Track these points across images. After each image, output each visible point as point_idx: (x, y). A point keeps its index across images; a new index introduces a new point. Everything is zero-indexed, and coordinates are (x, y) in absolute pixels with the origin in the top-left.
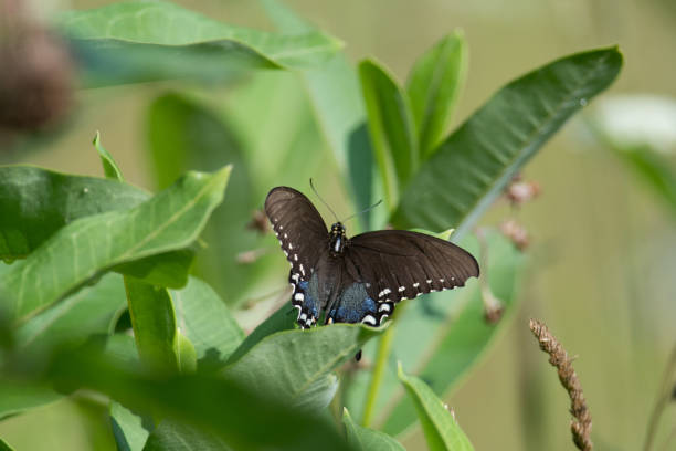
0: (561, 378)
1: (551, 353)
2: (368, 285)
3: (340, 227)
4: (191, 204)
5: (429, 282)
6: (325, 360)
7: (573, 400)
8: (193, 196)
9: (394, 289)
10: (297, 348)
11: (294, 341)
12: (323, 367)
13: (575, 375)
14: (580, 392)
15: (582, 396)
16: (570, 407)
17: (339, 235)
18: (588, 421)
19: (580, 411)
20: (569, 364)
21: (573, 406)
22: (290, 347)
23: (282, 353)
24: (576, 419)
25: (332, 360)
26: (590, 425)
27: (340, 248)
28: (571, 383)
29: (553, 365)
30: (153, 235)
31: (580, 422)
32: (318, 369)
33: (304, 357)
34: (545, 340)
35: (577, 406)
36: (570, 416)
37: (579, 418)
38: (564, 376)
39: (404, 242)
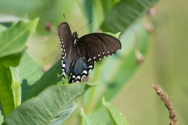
0: (166, 105)
1: (161, 96)
2: (84, 58)
3: (76, 34)
4: (22, 33)
5: (104, 53)
6: (72, 96)
7: (171, 113)
8: (23, 29)
9: (92, 58)
10: (61, 92)
11: (60, 89)
12: (71, 99)
13: (171, 103)
14: (173, 109)
15: (174, 111)
16: (169, 115)
17: (76, 38)
18: (176, 121)
19: (173, 117)
20: (169, 99)
21: (170, 115)
22: (58, 91)
23: (55, 93)
24: (171, 120)
25: (75, 96)
26: (177, 122)
27: (76, 43)
28: (169, 107)
29: (162, 100)
30: (7, 45)
31: (173, 121)
32: (69, 99)
33: (63, 95)
34: (159, 91)
35: (172, 115)
36: (169, 118)
37: (173, 119)
38: (167, 104)
39: (97, 38)
